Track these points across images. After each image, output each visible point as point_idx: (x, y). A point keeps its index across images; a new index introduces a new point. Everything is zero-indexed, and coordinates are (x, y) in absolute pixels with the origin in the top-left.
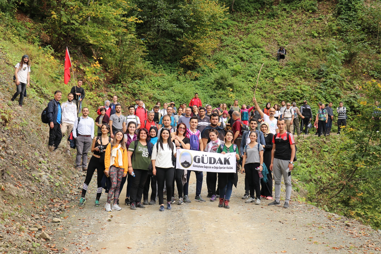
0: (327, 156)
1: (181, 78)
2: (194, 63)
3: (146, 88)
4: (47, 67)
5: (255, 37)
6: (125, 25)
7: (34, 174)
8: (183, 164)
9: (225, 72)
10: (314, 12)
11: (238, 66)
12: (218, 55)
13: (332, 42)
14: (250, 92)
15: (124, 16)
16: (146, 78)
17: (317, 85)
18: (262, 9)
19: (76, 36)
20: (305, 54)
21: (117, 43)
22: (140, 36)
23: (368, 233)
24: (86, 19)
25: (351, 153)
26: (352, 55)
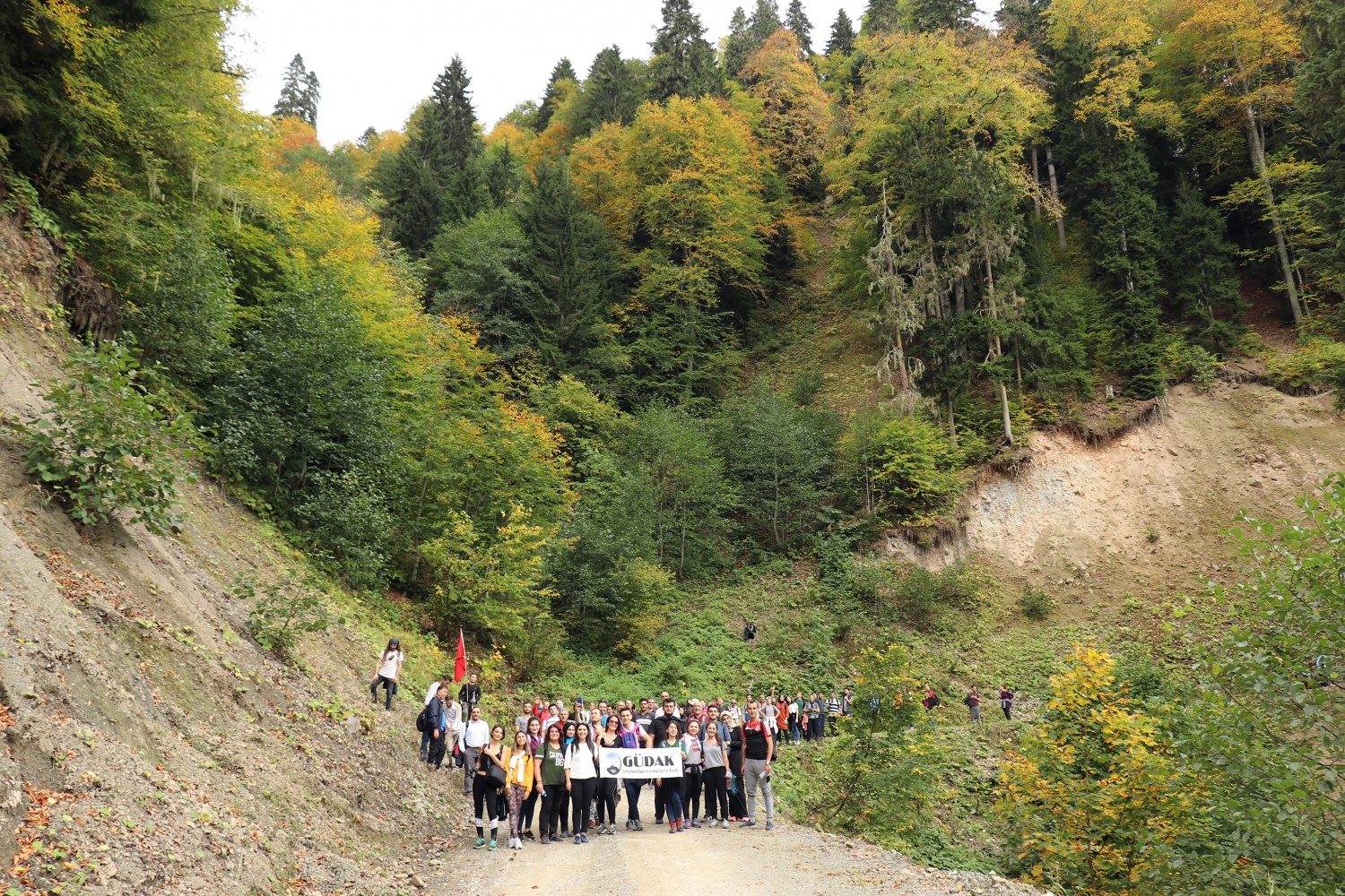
0: (820, 768)
1: (614, 670)
2: (633, 650)
3: (566, 686)
4: (428, 662)
5: (713, 612)
6: (535, 601)
7: (405, 801)
8: (609, 770)
9: (675, 660)
10: (789, 575)
11: (693, 651)
12: (664, 638)
13: (816, 613)
14: (710, 686)
15: (535, 588)
16: (566, 673)
17: (801, 671)
18: (719, 574)
19: (469, 618)
20: (781, 631)
21: (526, 626)
22: (556, 616)
23: (878, 855)
24: (484, 594)
25: (848, 754)
26: (845, 630)
